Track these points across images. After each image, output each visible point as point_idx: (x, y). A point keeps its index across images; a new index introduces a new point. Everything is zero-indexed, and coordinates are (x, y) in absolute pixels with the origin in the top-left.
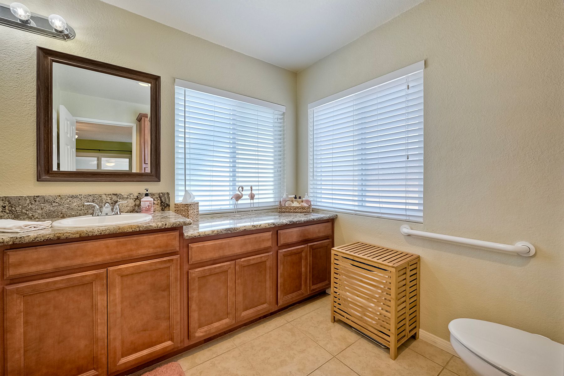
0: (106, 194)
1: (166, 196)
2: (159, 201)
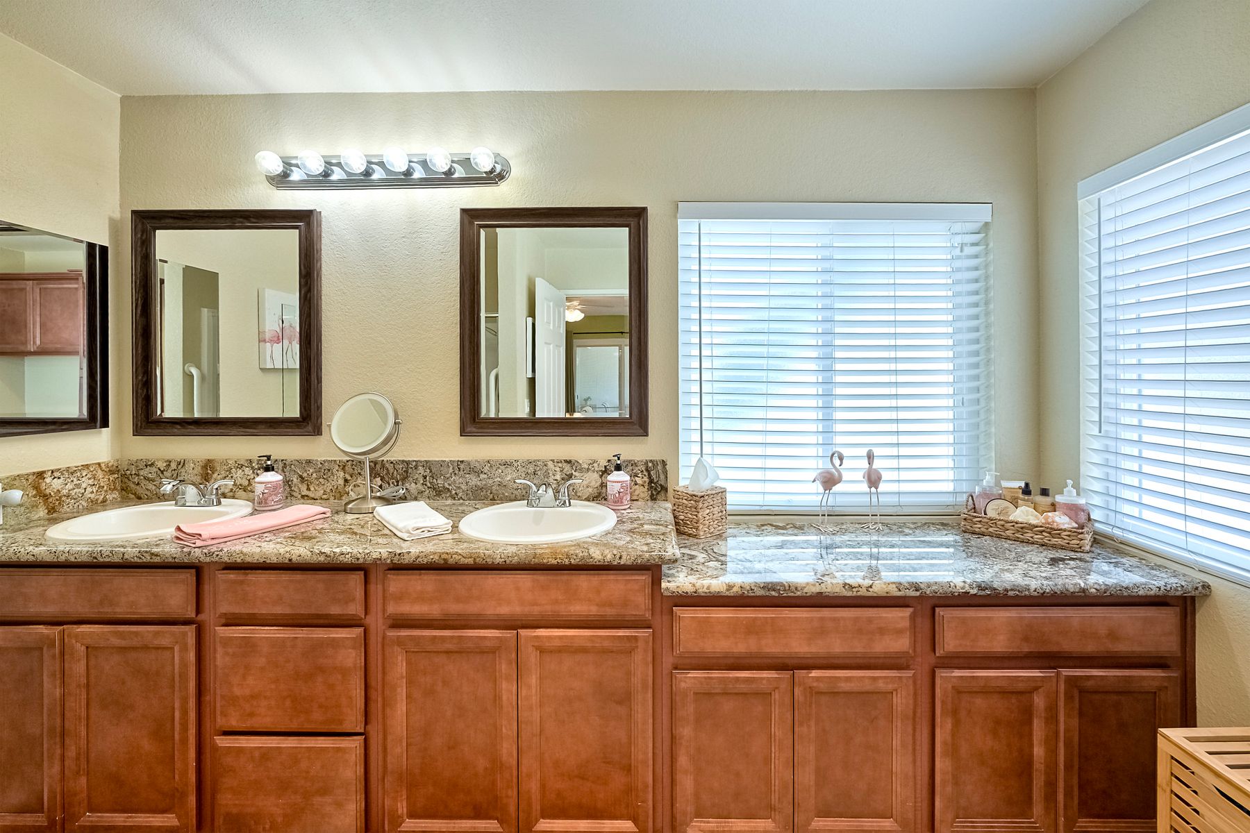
0: (553, 461)
1: (660, 467)
2: (646, 479)
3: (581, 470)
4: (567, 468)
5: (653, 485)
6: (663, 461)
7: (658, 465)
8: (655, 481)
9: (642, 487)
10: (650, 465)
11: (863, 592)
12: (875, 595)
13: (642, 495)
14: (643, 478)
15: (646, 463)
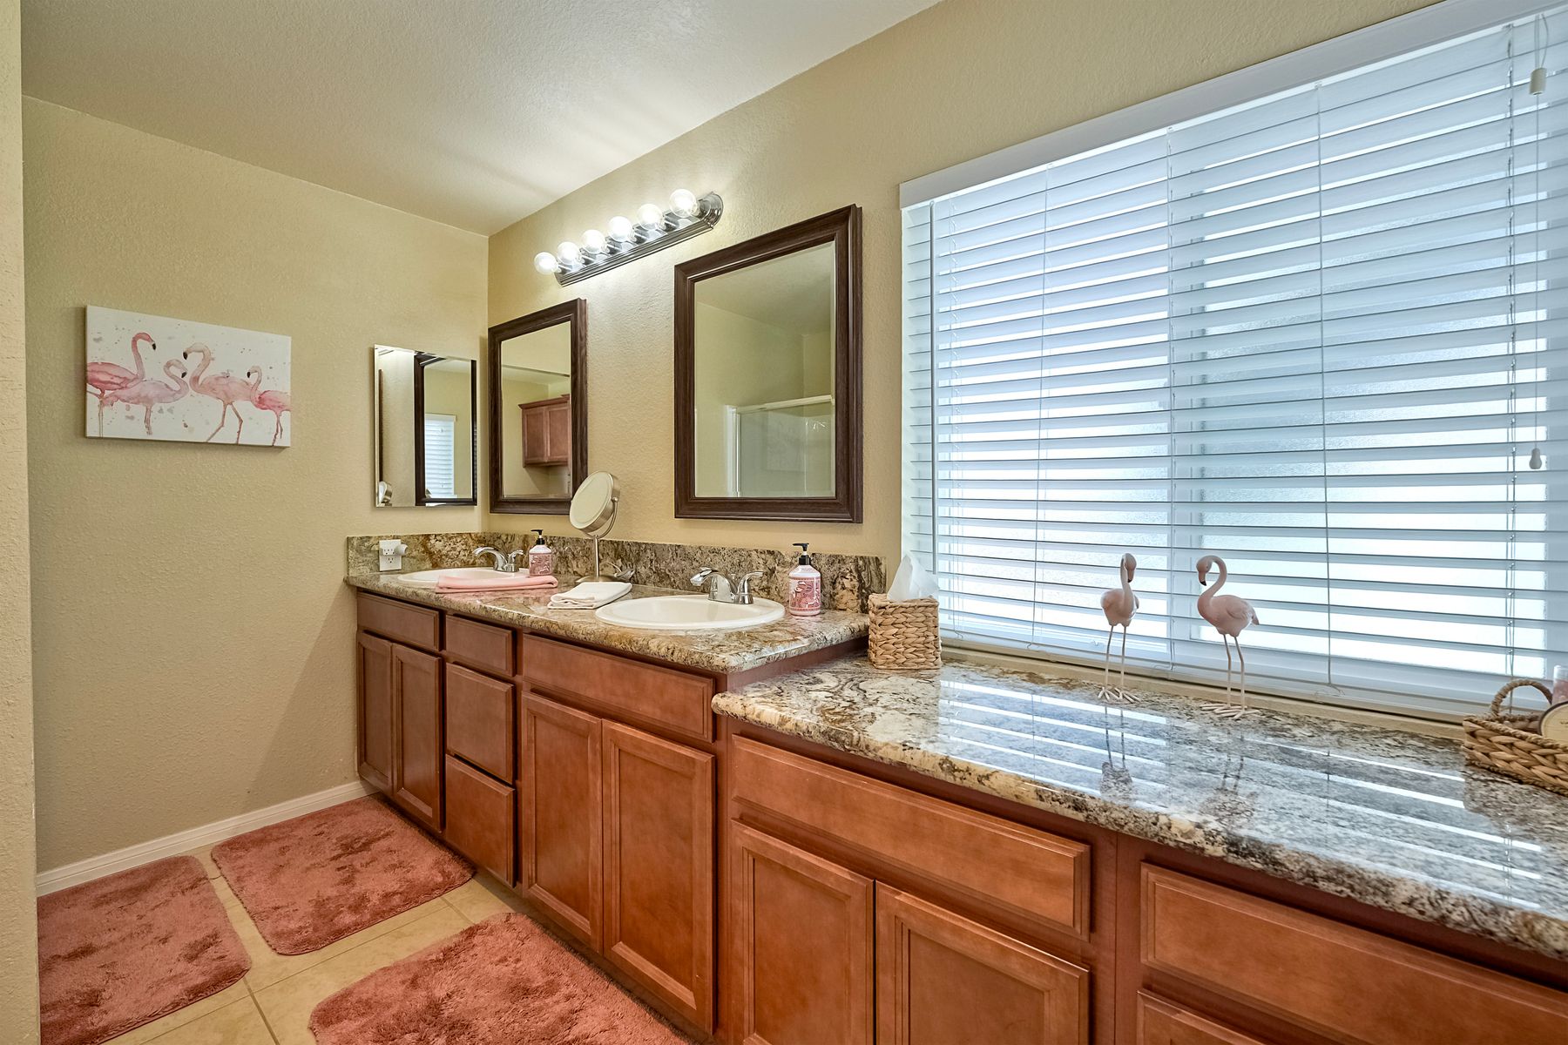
0: (756, 551)
1: (872, 567)
2: (855, 582)
3: (784, 564)
4: (770, 559)
5: (864, 591)
6: (876, 558)
7: (870, 564)
8: (867, 586)
9: (851, 593)
10: (861, 563)
11: (971, 782)
12: (996, 795)
13: (851, 604)
14: (851, 580)
15: (856, 560)
